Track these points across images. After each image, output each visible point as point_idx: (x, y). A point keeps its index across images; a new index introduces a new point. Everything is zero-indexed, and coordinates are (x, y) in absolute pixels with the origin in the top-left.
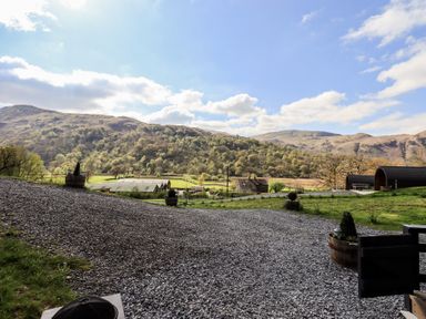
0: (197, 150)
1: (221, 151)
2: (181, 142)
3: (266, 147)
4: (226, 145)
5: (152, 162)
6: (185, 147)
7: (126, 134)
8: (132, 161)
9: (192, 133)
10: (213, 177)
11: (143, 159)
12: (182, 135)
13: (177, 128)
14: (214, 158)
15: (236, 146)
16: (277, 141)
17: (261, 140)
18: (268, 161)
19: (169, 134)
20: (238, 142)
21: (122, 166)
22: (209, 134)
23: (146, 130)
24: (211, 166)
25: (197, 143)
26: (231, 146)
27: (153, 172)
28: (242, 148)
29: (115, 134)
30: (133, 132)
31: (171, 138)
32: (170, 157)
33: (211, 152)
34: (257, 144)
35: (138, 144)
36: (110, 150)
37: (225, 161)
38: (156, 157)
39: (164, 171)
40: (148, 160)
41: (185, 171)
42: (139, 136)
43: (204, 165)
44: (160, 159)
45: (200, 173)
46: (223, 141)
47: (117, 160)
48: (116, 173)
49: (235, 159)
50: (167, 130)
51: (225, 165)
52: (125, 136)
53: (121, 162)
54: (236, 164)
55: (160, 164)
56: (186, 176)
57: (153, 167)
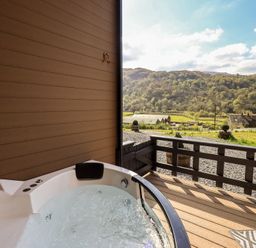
0: (197, 91)
1: (219, 91)
2: (183, 85)
4: (225, 84)
5: (159, 101)
6: (186, 88)
8: (145, 102)
9: (192, 76)
10: (211, 113)
11: (153, 99)
12: (184, 78)
13: (179, 72)
14: (212, 97)
15: (236, 85)
19: (173, 79)
20: (238, 81)
21: (138, 106)
22: (208, 75)
23: (155, 76)
24: (209, 104)
25: (197, 85)
26: (230, 84)
27: (160, 110)
28: (242, 86)
29: (133, 81)
30: (145, 80)
31: (174, 82)
32: (174, 98)
33: (210, 92)
35: (149, 88)
36: (130, 94)
37: (223, 99)
38: (162, 97)
39: (169, 108)
40: (156, 100)
41: (185, 109)
42: (150, 82)
43: (203, 103)
44: (165, 99)
45: (199, 110)
46: (222, 81)
47: (135, 101)
48: (134, 111)
49: (234, 97)
50: (171, 75)
51: (223, 103)
52: (139, 83)
53: (137, 103)
54: (234, 102)
55: (166, 103)
56: (186, 113)
57: (160, 106)
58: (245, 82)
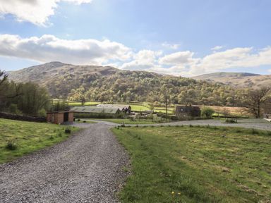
0: (153, 87)
1: (169, 87)
2: (142, 81)
3: (201, 84)
4: (172, 83)
5: (124, 94)
6: (145, 84)
7: (109, 77)
8: (112, 94)
9: (150, 75)
10: (163, 104)
11: (119, 92)
12: (143, 77)
13: (140, 72)
14: (164, 92)
15: (179, 84)
16: (209, 80)
17: (197, 80)
18: (202, 93)
19: (135, 76)
20: (180, 81)
21: (106, 97)
22: (161, 76)
23: (121, 74)
24: (162, 97)
25: (153, 82)
26: (176, 83)
27: (124, 100)
28: (183, 85)
29: (103, 77)
30: (113, 76)
31: (136, 79)
32: (136, 91)
33: (162, 88)
34: (195, 82)
35: (116, 83)
36: (100, 87)
37: (171, 93)
38: (126, 91)
39: (132, 100)
40: (122, 93)
41: (144, 100)
42: (117, 78)
43: (157, 96)
44: (129, 92)
45: (154, 101)
46: (170, 81)
47: (104, 92)
48: (102, 100)
49: (178, 92)
50: (134, 74)
51: (171, 97)
52: (109, 78)
53: (106, 94)
54: (179, 96)
55: (129, 95)
56: (145, 103)
57: (125, 97)
58: (185, 82)
